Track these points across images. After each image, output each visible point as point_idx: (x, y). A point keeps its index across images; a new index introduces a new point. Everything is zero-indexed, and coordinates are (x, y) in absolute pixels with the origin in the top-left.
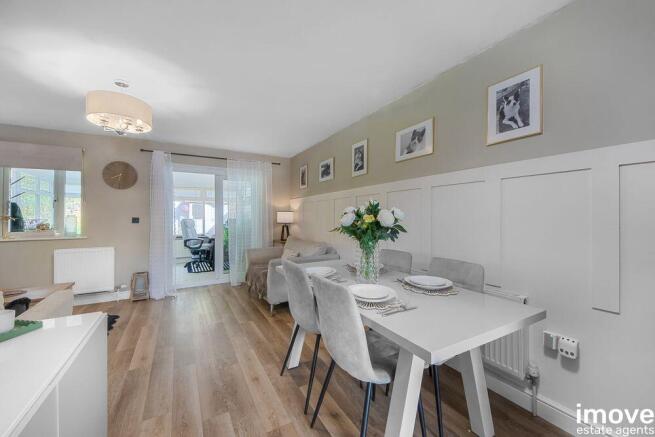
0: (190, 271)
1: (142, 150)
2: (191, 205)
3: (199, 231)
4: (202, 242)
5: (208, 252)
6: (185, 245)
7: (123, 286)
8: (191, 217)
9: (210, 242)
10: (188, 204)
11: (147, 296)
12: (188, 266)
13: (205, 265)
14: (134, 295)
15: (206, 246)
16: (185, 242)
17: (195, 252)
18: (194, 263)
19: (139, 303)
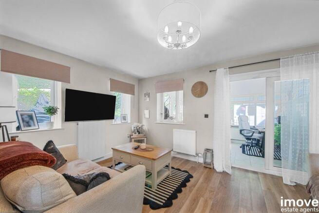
0: (244, 152)
1: (210, 71)
2: (247, 107)
3: (252, 124)
4: (254, 132)
5: (258, 141)
6: (241, 133)
7: (199, 155)
8: (247, 114)
9: (260, 133)
10: (245, 106)
11: (212, 167)
12: (243, 147)
13: (256, 150)
14: (205, 163)
15: (256, 136)
16: (241, 131)
17: (248, 139)
18: (247, 146)
19: (207, 169)
